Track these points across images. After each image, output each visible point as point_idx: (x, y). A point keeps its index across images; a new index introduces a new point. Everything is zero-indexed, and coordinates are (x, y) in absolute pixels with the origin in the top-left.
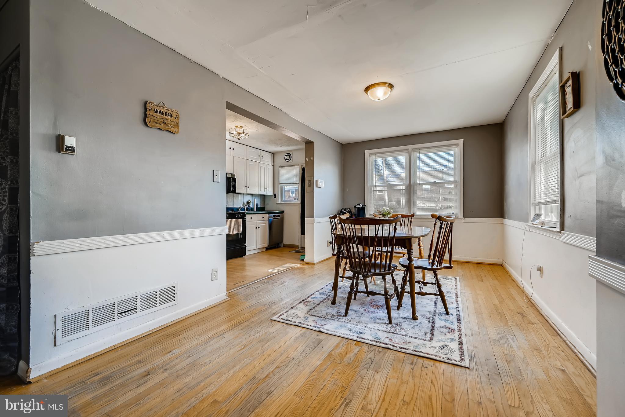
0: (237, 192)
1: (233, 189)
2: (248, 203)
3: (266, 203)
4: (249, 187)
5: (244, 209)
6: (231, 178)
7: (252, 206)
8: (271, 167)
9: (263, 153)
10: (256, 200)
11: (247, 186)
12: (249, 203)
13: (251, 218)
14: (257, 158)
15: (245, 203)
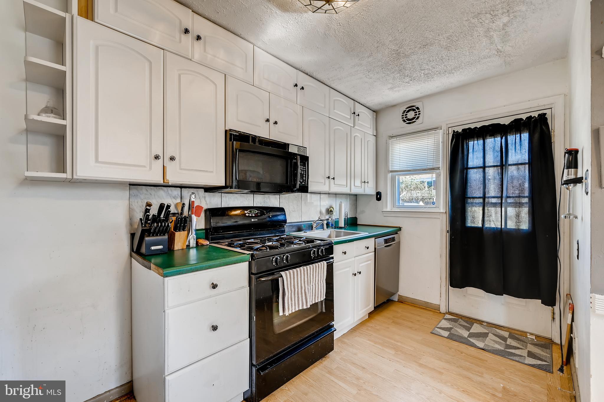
0: (310, 190)
1: (301, 183)
2: (329, 211)
3: (358, 210)
4: (334, 178)
5: (323, 224)
6: (295, 155)
7: (335, 216)
8: (372, 139)
9: (359, 109)
10: (343, 205)
11: (331, 177)
12: (331, 211)
13: (345, 253)
14: (349, 117)
15: (324, 211)
